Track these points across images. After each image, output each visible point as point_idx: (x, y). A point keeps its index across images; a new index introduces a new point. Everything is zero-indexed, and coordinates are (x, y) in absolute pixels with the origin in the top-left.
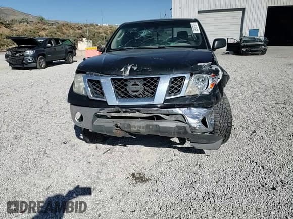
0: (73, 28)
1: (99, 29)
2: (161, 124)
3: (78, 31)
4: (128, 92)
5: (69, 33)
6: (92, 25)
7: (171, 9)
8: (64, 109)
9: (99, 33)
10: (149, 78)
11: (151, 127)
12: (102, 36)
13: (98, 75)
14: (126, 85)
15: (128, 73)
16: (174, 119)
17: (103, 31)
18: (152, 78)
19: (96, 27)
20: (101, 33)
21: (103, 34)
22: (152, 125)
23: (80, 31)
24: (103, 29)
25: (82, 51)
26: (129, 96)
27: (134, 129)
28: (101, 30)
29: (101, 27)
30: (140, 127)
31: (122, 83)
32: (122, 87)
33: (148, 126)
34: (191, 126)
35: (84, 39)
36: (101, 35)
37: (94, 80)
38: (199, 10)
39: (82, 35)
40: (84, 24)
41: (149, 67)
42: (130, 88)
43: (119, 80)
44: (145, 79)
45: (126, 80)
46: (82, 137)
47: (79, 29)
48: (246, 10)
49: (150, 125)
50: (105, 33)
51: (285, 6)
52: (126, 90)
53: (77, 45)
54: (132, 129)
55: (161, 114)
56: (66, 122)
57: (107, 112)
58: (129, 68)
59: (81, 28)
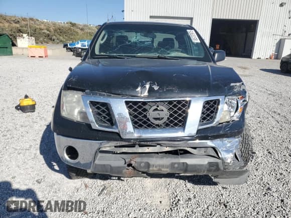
0: (8, 21)
1: (41, 25)
2: (189, 161)
3: (14, 25)
4: (148, 120)
5: (4, 26)
6: (32, 19)
7: (123, 11)
8: (22, 126)
9: (41, 29)
10: (175, 101)
11: (176, 165)
12: (44, 33)
13: (104, 95)
14: (145, 110)
15: (146, 94)
16: (204, 154)
17: (45, 27)
18: (179, 102)
19: (37, 22)
20: (43, 30)
21: (46, 31)
22: (179, 164)
23: (18, 25)
24: (45, 26)
25: (23, 48)
26: (149, 126)
27: (155, 169)
28: (42, 27)
29: (43, 23)
30: (163, 166)
31: (140, 107)
32: (140, 113)
33: (173, 165)
34: (224, 162)
35: (25, 35)
36: (43, 31)
37: (98, 103)
38: (151, 15)
39: (19, 30)
40: (22, 17)
41: (174, 87)
42: (151, 114)
43: (135, 103)
44: (170, 103)
45: (144, 103)
46: (56, 168)
47: (16, 23)
48: (194, 19)
49: (175, 163)
50: (48, 30)
51: (227, 20)
52: (145, 116)
53: (16, 41)
54: (151, 169)
55: (188, 147)
56: (31, 146)
57: (115, 147)
58: (148, 86)
59: (18, 21)
